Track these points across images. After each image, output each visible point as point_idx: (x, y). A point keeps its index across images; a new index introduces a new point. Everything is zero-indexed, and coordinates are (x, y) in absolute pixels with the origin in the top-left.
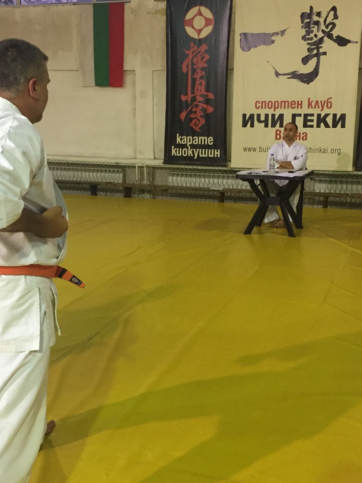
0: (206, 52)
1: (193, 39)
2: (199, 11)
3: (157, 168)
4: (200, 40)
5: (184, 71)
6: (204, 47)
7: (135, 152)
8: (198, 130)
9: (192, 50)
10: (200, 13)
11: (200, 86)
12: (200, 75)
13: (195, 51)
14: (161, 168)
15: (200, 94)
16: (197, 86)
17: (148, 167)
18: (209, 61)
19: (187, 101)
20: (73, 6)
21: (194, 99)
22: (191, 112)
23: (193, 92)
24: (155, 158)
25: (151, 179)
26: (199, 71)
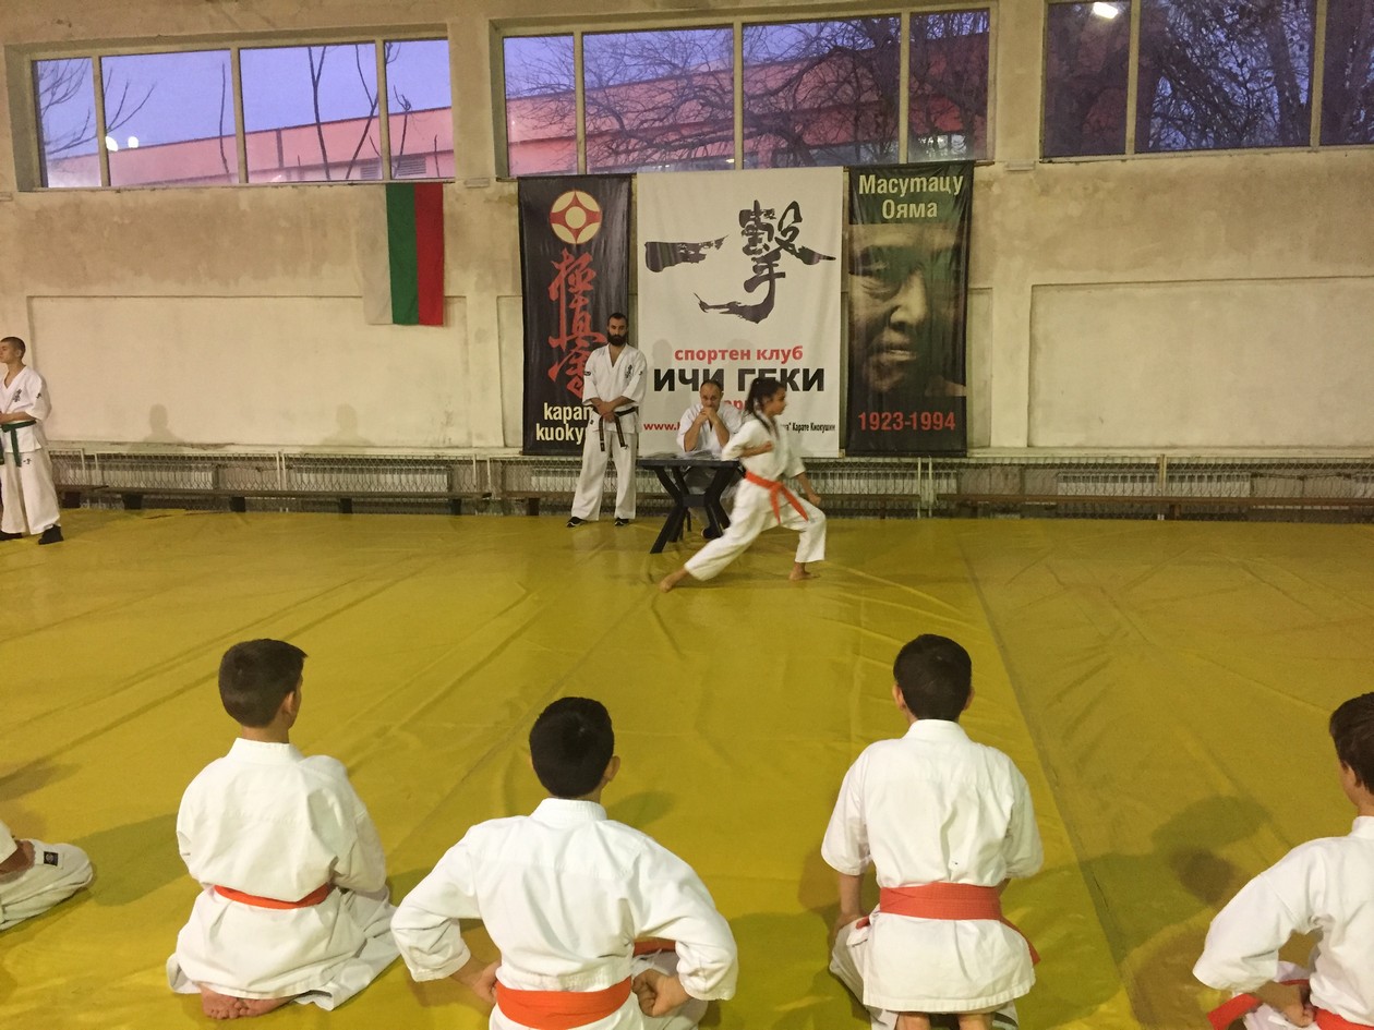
0: (590, 265)
1: (569, 246)
2: (575, 197)
3: (511, 463)
4: (578, 246)
5: (553, 296)
6: (586, 259)
7: (469, 435)
9: (567, 262)
10: (576, 203)
11: (581, 322)
12: (580, 304)
13: (571, 264)
14: (518, 463)
15: (581, 334)
16: (577, 323)
17: (494, 461)
18: (596, 282)
19: (559, 348)
20: (350, 187)
21: (572, 344)
22: (568, 366)
23: (570, 333)
24: (506, 446)
25: (500, 481)
26: (579, 297)
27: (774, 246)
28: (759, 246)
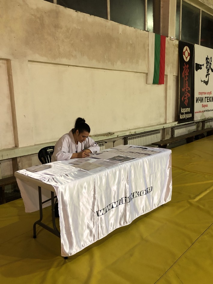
0: (188, 68)
1: (185, 62)
2: (187, 48)
4: (187, 62)
5: (183, 77)
6: (188, 66)
8: (187, 105)
9: (185, 66)
10: (187, 50)
12: (187, 79)
15: (187, 88)
16: (186, 85)
18: (189, 73)
19: (183, 91)
21: (185, 90)
22: (185, 97)
23: (185, 87)
26: (186, 77)
27: (209, 67)
28: (207, 67)
